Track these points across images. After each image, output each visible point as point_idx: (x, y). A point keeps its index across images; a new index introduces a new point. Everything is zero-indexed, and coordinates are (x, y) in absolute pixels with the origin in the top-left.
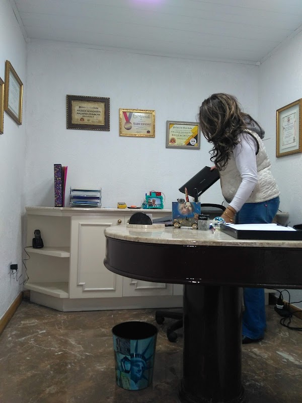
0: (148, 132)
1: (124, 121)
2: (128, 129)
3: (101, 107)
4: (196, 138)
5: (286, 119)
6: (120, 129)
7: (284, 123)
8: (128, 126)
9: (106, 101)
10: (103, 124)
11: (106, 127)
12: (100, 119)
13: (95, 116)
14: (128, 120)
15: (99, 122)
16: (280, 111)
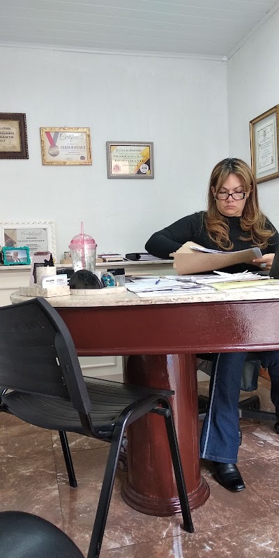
1: (47, 144)
2: (54, 155)
3: (14, 127)
4: (148, 163)
5: (262, 133)
6: (43, 155)
7: (259, 139)
8: (54, 151)
9: (20, 118)
10: (18, 149)
11: (22, 154)
12: (13, 144)
13: (7, 140)
14: (53, 143)
15: (14, 147)
16: (253, 123)
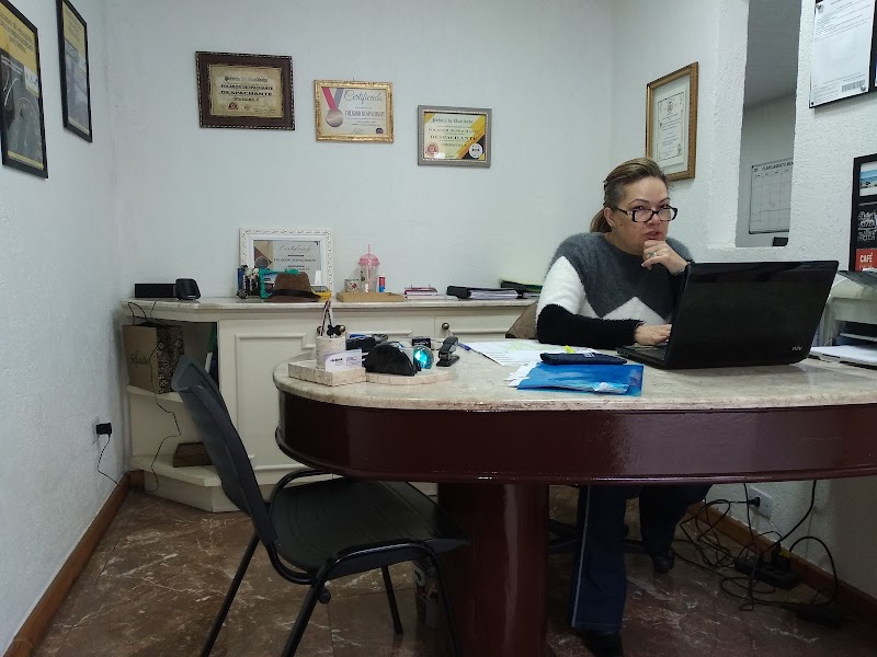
0: (379, 131)
1: (325, 107)
2: (335, 125)
3: (272, 78)
4: (481, 142)
5: (665, 105)
6: (318, 125)
7: (661, 115)
8: (335, 118)
9: (283, 65)
10: (278, 114)
11: (285, 122)
12: (271, 105)
13: (262, 99)
14: (333, 105)
15: (272, 110)
16: (653, 87)
